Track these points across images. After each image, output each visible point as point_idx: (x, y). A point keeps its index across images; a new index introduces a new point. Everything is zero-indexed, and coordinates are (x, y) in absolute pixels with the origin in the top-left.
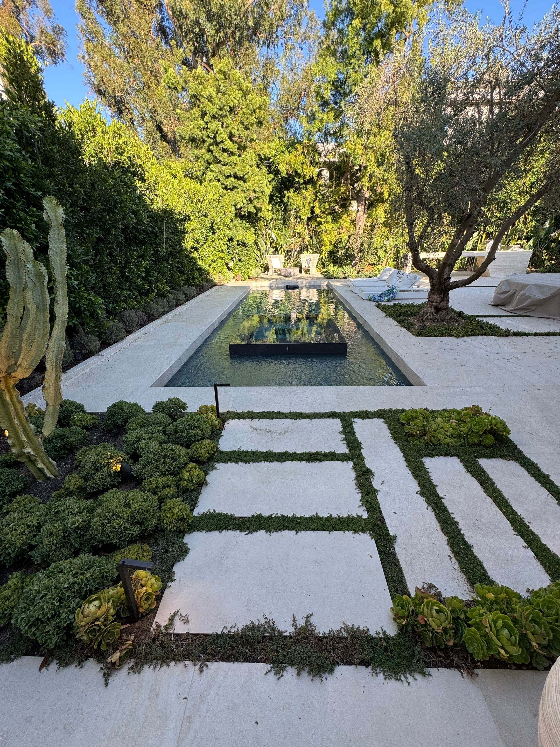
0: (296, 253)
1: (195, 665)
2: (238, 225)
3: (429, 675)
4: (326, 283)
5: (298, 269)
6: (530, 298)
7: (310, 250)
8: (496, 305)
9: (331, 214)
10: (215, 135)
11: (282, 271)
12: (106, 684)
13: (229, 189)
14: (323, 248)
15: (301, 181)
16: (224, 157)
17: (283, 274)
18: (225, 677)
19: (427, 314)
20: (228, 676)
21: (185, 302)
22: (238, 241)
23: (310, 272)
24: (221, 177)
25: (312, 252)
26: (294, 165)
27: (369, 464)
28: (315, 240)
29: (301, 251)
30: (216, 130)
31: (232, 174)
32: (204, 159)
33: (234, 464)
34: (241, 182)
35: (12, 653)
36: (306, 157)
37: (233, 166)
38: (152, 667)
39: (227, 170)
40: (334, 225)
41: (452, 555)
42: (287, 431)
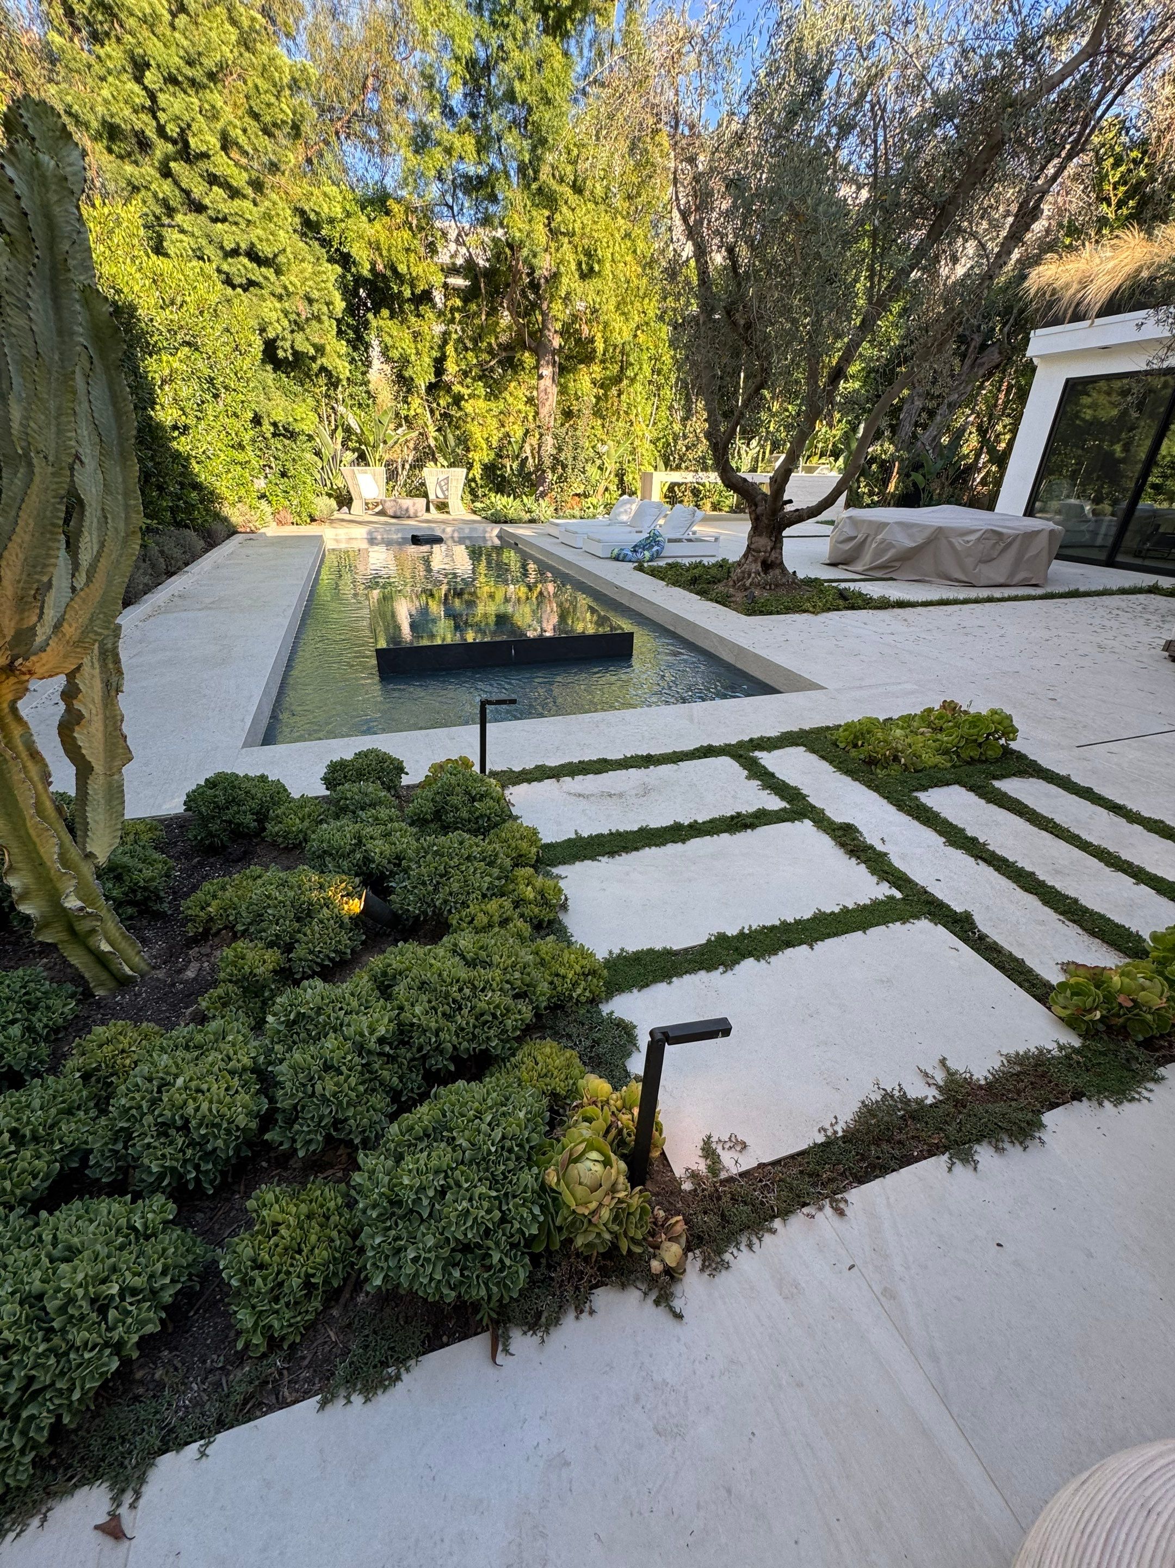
0: (407, 466)
1: (821, 1209)
2: (270, 383)
3: (1163, 1078)
4: (496, 532)
5: (424, 501)
6: (893, 546)
7: (441, 460)
8: (833, 565)
9: (480, 378)
10: (182, 130)
11: (388, 505)
12: (679, 1316)
13: (241, 286)
14: (475, 456)
15: (407, 293)
16: (215, 198)
17: (390, 512)
18: (889, 1205)
19: (749, 575)
20: (892, 1200)
21: (187, 564)
22: (275, 425)
23: (451, 509)
24: (209, 251)
25: (446, 464)
26: (389, 250)
27: (839, 819)
28: (450, 437)
29: (418, 464)
30: (187, 118)
31: (244, 246)
32: (155, 195)
33: (588, 863)
34: (270, 273)
35: (384, 1364)
36: (414, 236)
37: (243, 226)
38: (743, 1247)
39: (230, 236)
40: (493, 405)
41: (1061, 918)
42: (646, 791)
